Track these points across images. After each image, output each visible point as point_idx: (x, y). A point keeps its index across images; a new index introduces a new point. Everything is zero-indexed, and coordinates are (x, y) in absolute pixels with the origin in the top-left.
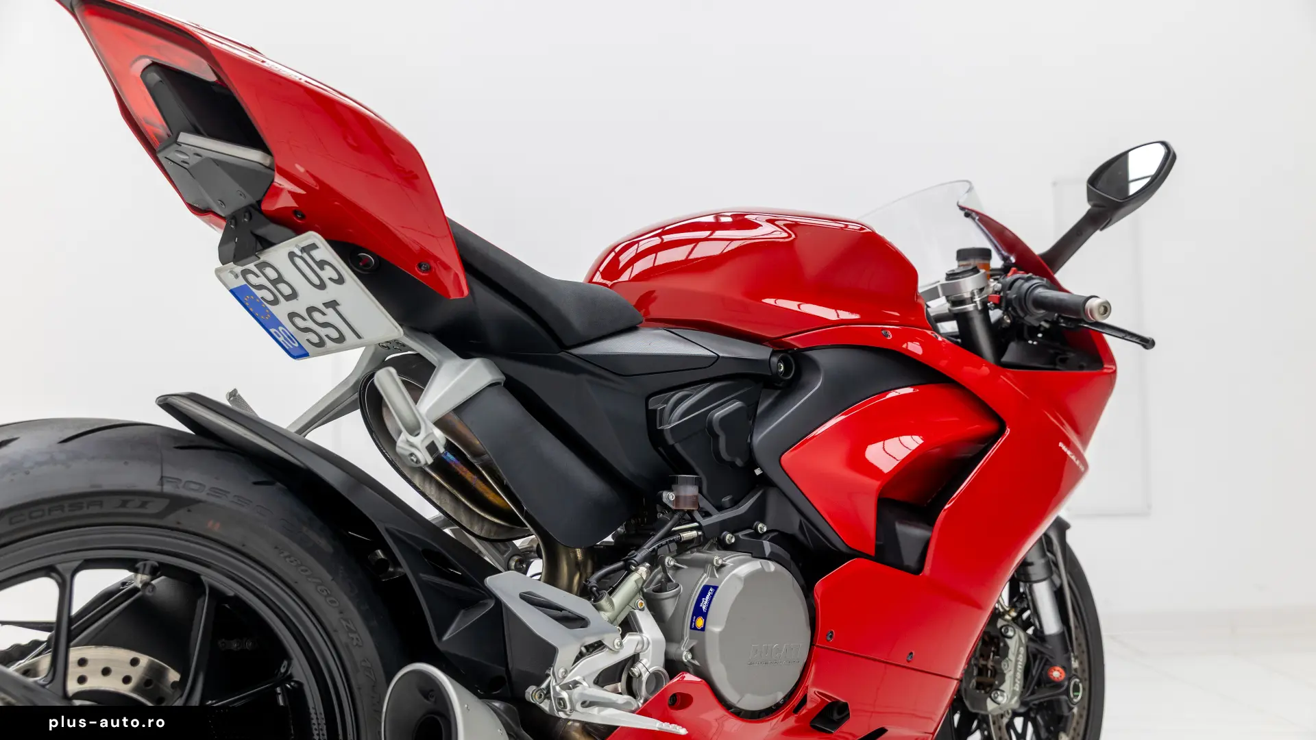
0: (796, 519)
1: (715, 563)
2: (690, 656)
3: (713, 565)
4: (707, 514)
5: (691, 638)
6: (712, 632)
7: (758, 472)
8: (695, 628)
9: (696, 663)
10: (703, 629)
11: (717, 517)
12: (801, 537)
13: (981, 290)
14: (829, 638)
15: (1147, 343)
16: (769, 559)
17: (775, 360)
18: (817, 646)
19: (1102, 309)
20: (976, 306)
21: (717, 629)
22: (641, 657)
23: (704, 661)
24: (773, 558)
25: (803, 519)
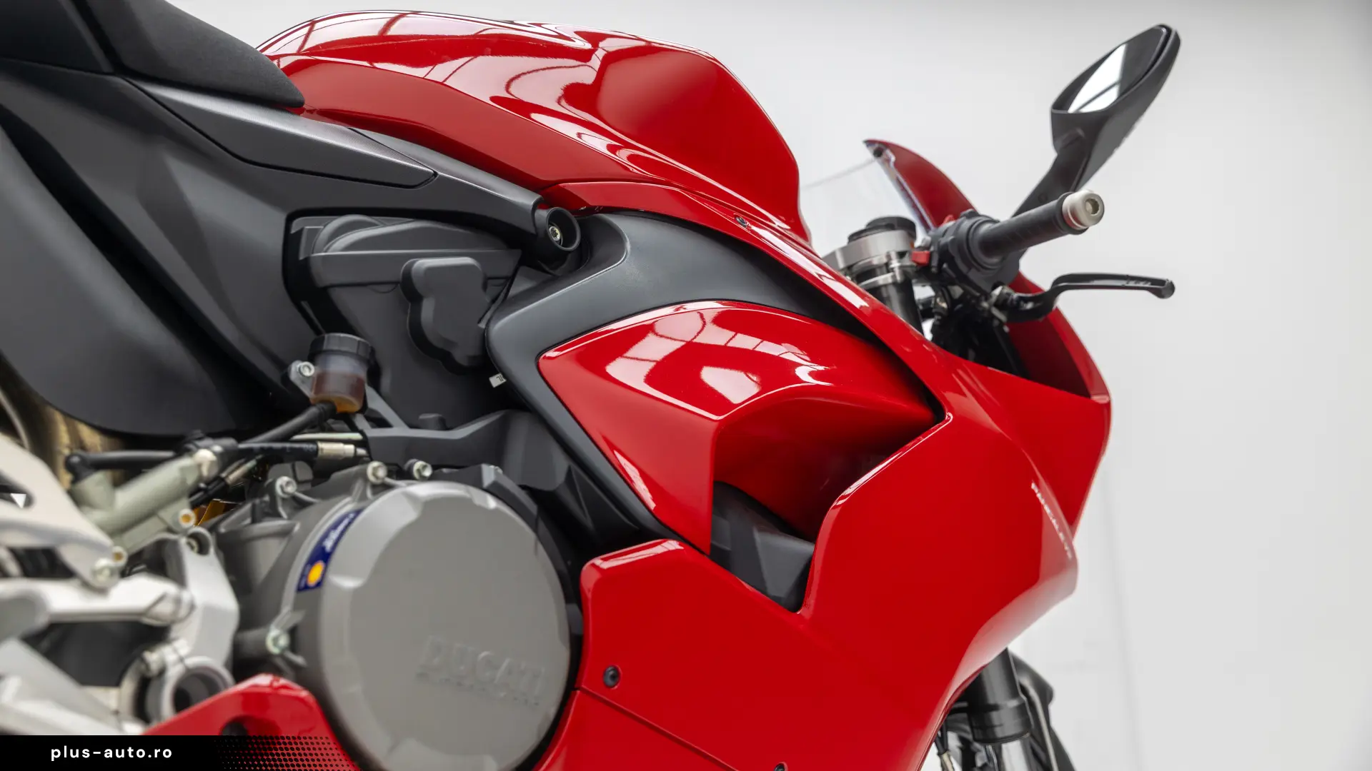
0: (561, 464)
1: (372, 478)
2: (284, 641)
3: (366, 479)
4: (381, 422)
5: (296, 607)
6: (338, 589)
7: (496, 381)
8: (306, 587)
9: (299, 660)
10: (319, 584)
11: (399, 430)
12: (568, 497)
13: (901, 255)
14: (609, 682)
15: (1162, 288)
16: (487, 490)
17: (543, 214)
18: (583, 691)
19: (1089, 207)
20: (894, 277)
21: (348, 583)
22: (173, 634)
23: (314, 656)
24: (496, 491)
25: (575, 468)
